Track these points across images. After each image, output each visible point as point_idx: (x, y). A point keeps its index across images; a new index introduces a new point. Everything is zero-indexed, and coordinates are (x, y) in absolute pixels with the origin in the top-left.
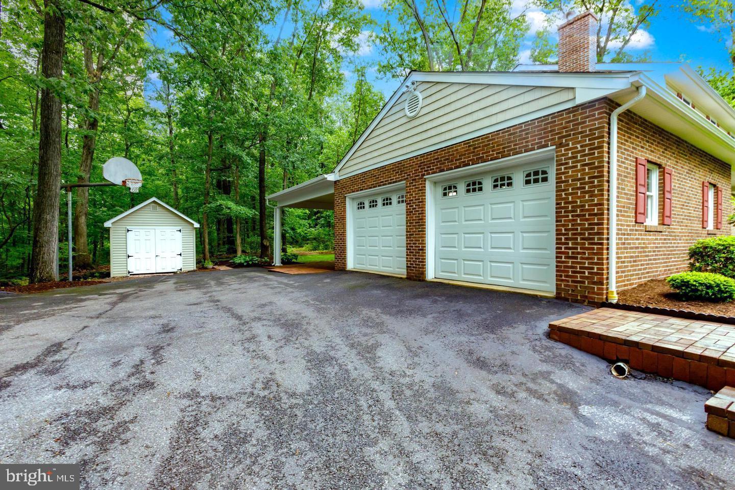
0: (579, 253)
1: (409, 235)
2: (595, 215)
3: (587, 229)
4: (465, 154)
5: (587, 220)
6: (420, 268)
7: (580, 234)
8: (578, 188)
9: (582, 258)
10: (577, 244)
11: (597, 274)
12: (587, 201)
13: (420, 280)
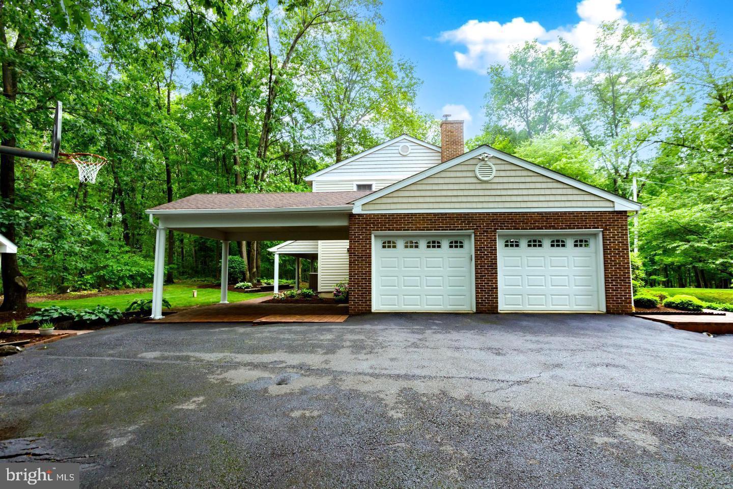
0: (619, 288)
1: (479, 276)
2: (626, 268)
3: (622, 275)
4: (539, 221)
5: (622, 271)
6: (494, 303)
7: (619, 278)
8: (617, 254)
9: (621, 291)
10: (618, 283)
11: (628, 298)
12: (622, 261)
13: (494, 313)
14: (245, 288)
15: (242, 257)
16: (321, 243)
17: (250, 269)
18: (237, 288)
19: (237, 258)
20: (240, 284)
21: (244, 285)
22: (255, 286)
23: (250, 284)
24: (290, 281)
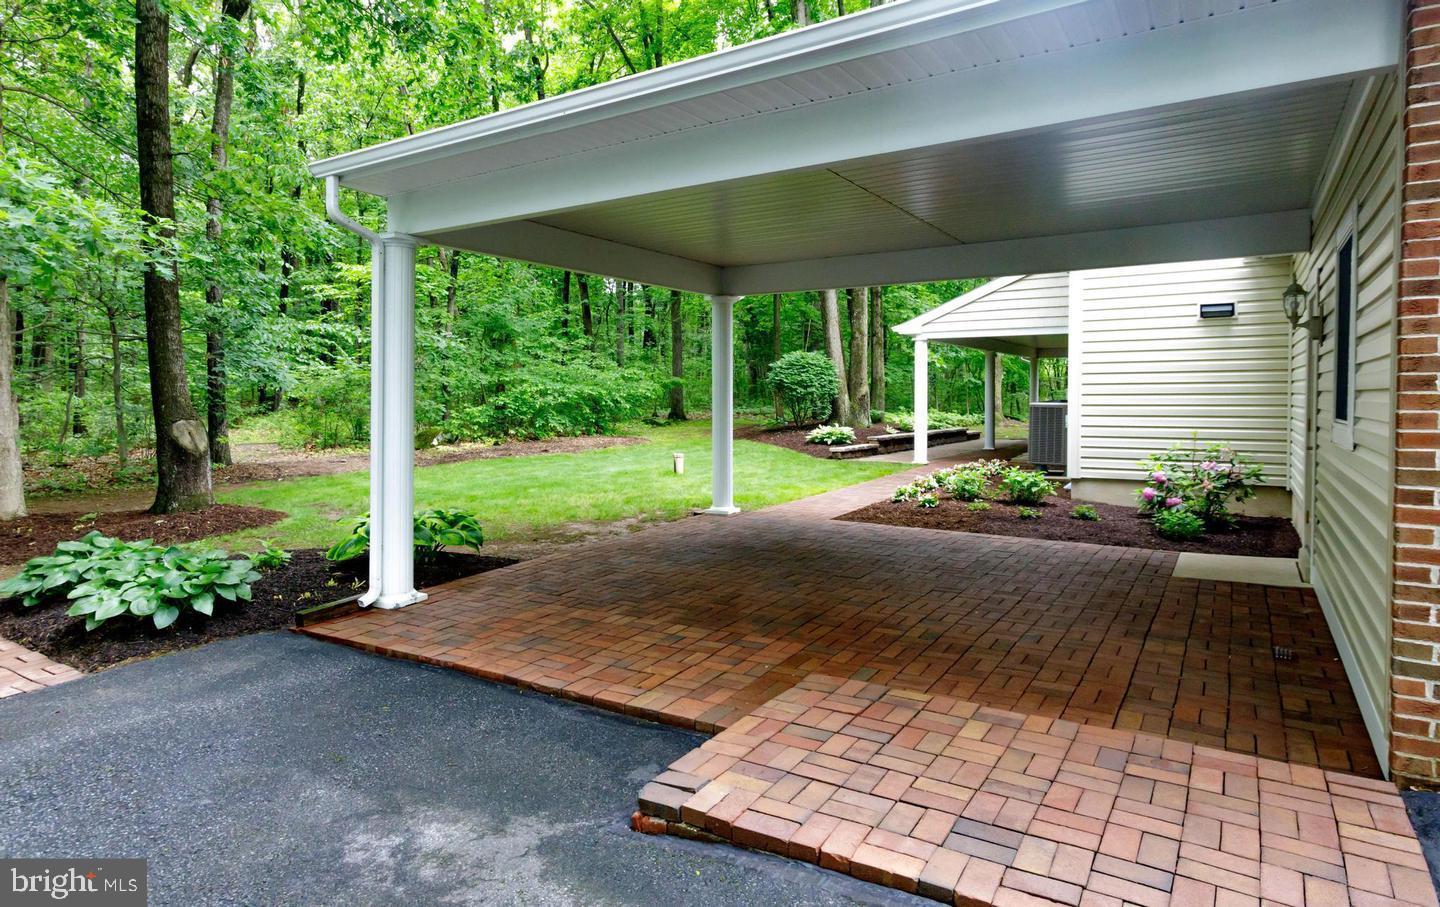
14: (834, 443)
15: (828, 354)
16: (1080, 281)
17: (852, 386)
18: (812, 442)
19: (816, 357)
20: (821, 431)
21: (831, 434)
22: (862, 436)
23: (847, 431)
24: (969, 418)
